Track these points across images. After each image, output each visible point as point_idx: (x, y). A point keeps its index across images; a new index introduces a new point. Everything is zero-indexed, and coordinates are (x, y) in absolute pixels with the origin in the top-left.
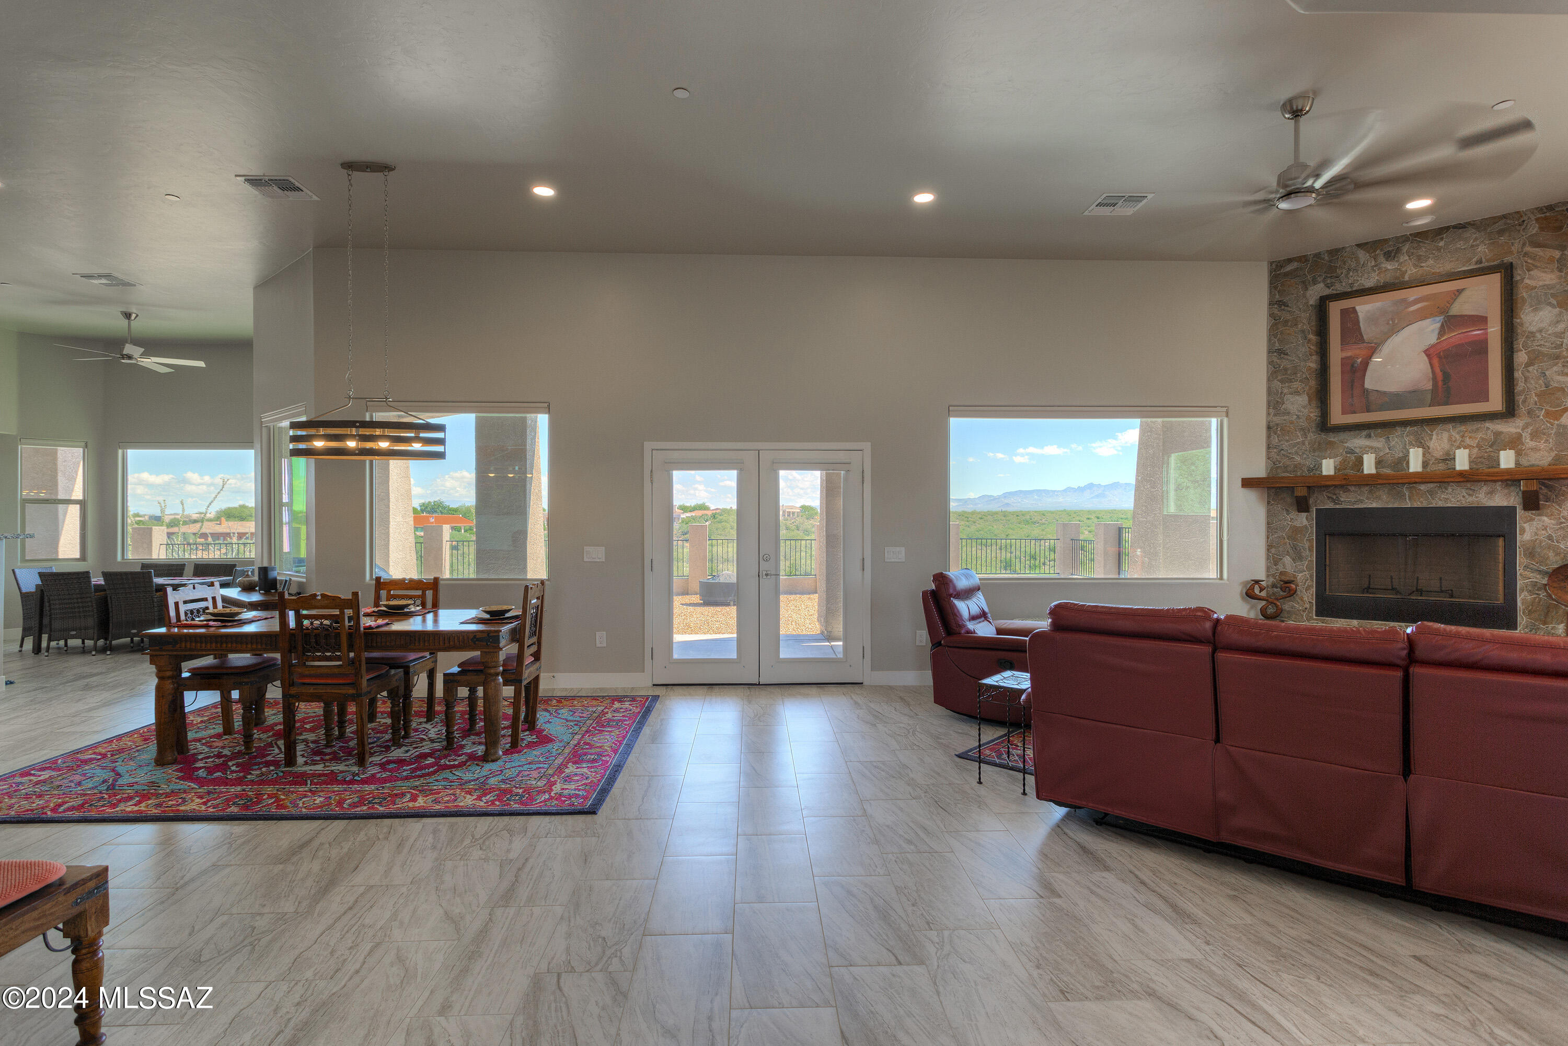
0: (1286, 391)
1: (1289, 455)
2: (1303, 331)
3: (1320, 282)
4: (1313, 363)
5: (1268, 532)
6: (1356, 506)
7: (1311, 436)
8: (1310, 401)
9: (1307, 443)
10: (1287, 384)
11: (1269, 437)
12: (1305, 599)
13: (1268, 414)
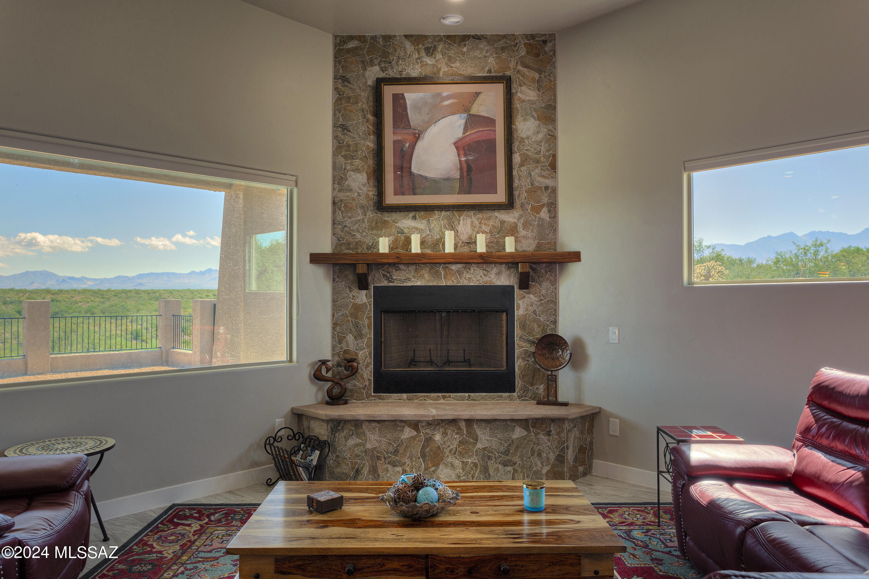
0: (348, 167)
1: (351, 232)
2: (363, 110)
3: (376, 65)
4: (370, 143)
5: (333, 309)
6: (405, 284)
7: (370, 214)
8: (368, 179)
9: (366, 221)
10: (349, 161)
11: (334, 212)
12: (365, 376)
13: (334, 189)
